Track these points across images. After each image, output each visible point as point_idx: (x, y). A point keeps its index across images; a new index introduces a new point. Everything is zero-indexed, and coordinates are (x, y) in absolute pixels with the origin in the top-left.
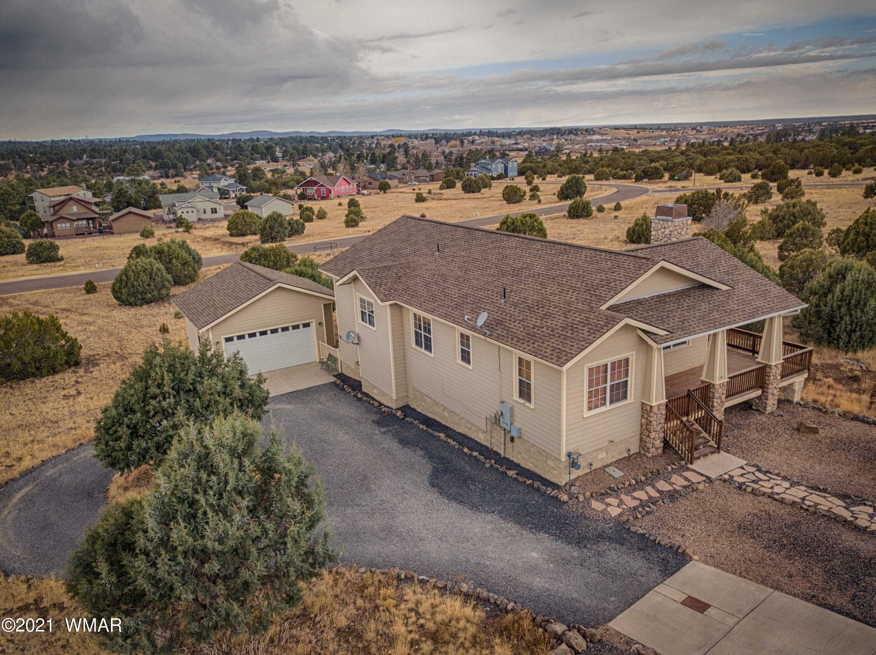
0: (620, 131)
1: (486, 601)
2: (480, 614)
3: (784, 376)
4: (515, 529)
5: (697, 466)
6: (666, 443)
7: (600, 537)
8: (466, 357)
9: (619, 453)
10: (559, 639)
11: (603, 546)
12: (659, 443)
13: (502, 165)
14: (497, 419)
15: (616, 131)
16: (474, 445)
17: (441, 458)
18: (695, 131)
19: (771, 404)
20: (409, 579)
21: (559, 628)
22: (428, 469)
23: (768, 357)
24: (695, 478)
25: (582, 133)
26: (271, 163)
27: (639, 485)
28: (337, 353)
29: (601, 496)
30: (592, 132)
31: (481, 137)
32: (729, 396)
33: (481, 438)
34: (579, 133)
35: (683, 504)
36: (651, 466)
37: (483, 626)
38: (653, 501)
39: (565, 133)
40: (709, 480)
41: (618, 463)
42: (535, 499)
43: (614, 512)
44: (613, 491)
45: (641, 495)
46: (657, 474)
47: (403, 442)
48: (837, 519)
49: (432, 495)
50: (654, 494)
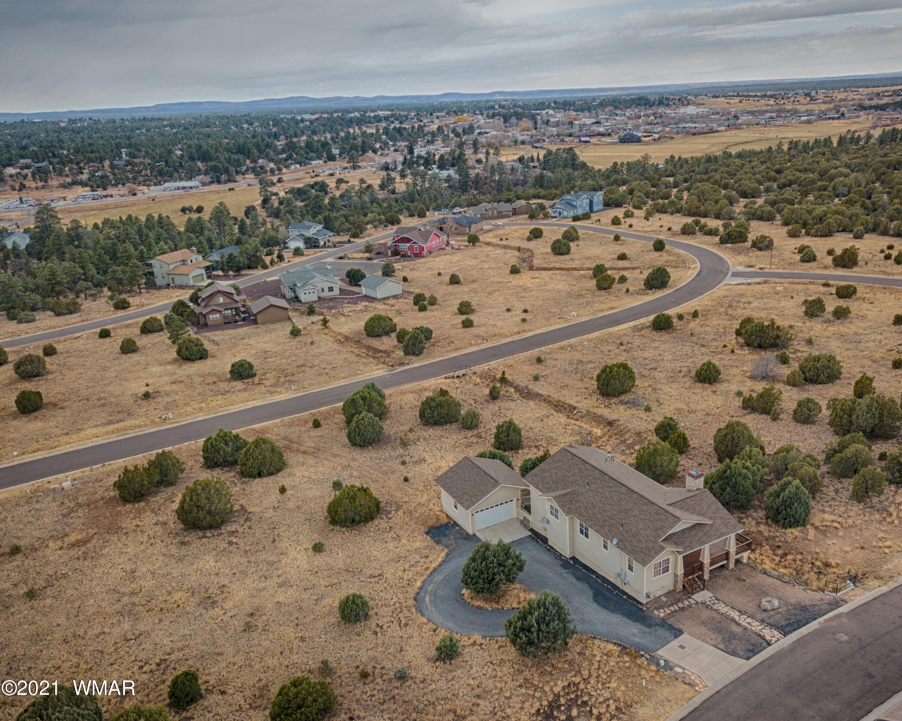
0: (719, 99)
1: (620, 645)
2: (619, 649)
3: (737, 554)
4: (628, 620)
5: (694, 597)
6: (684, 586)
7: (656, 625)
8: (605, 547)
9: (666, 591)
10: (642, 656)
11: (657, 628)
12: (681, 587)
13: (588, 201)
14: (619, 575)
15: (715, 100)
16: (609, 583)
17: (596, 588)
18: (809, 99)
19: (732, 565)
20: (595, 638)
21: (642, 653)
22: (591, 593)
23: (729, 547)
24: (692, 602)
25: (674, 104)
26: (329, 163)
27: (672, 605)
28: (530, 518)
29: (657, 609)
30: (686, 102)
31: (557, 110)
32: (711, 565)
33: (611, 580)
34: (671, 103)
35: (686, 612)
36: (677, 596)
37: (621, 652)
38: (676, 611)
39: (654, 104)
40: (697, 603)
41: (665, 595)
42: (634, 609)
43: (662, 615)
44: (662, 607)
45: (672, 608)
46: (680, 600)
47: (578, 578)
48: (733, 620)
49: (595, 606)
50: (677, 608)
